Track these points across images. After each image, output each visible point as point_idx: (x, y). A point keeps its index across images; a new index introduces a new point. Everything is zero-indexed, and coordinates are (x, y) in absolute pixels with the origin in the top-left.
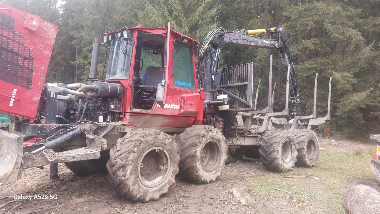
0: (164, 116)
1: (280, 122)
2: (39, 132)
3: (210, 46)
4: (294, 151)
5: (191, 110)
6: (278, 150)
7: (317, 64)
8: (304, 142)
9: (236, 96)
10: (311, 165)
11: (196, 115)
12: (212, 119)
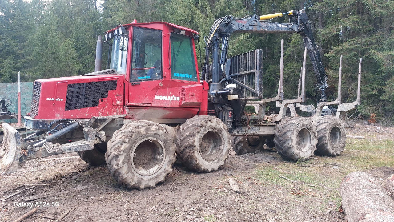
0: (165, 108)
1: (307, 109)
2: (41, 126)
3: (217, 35)
4: (313, 140)
5: (192, 101)
6: (292, 138)
7: (358, 44)
8: (326, 130)
9: (244, 85)
10: (335, 154)
11: (200, 106)
12: (220, 109)
